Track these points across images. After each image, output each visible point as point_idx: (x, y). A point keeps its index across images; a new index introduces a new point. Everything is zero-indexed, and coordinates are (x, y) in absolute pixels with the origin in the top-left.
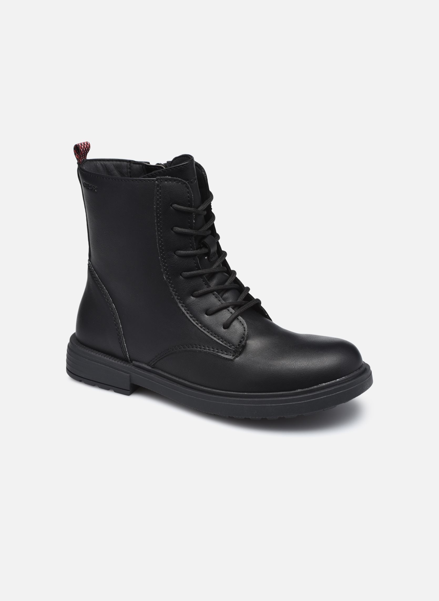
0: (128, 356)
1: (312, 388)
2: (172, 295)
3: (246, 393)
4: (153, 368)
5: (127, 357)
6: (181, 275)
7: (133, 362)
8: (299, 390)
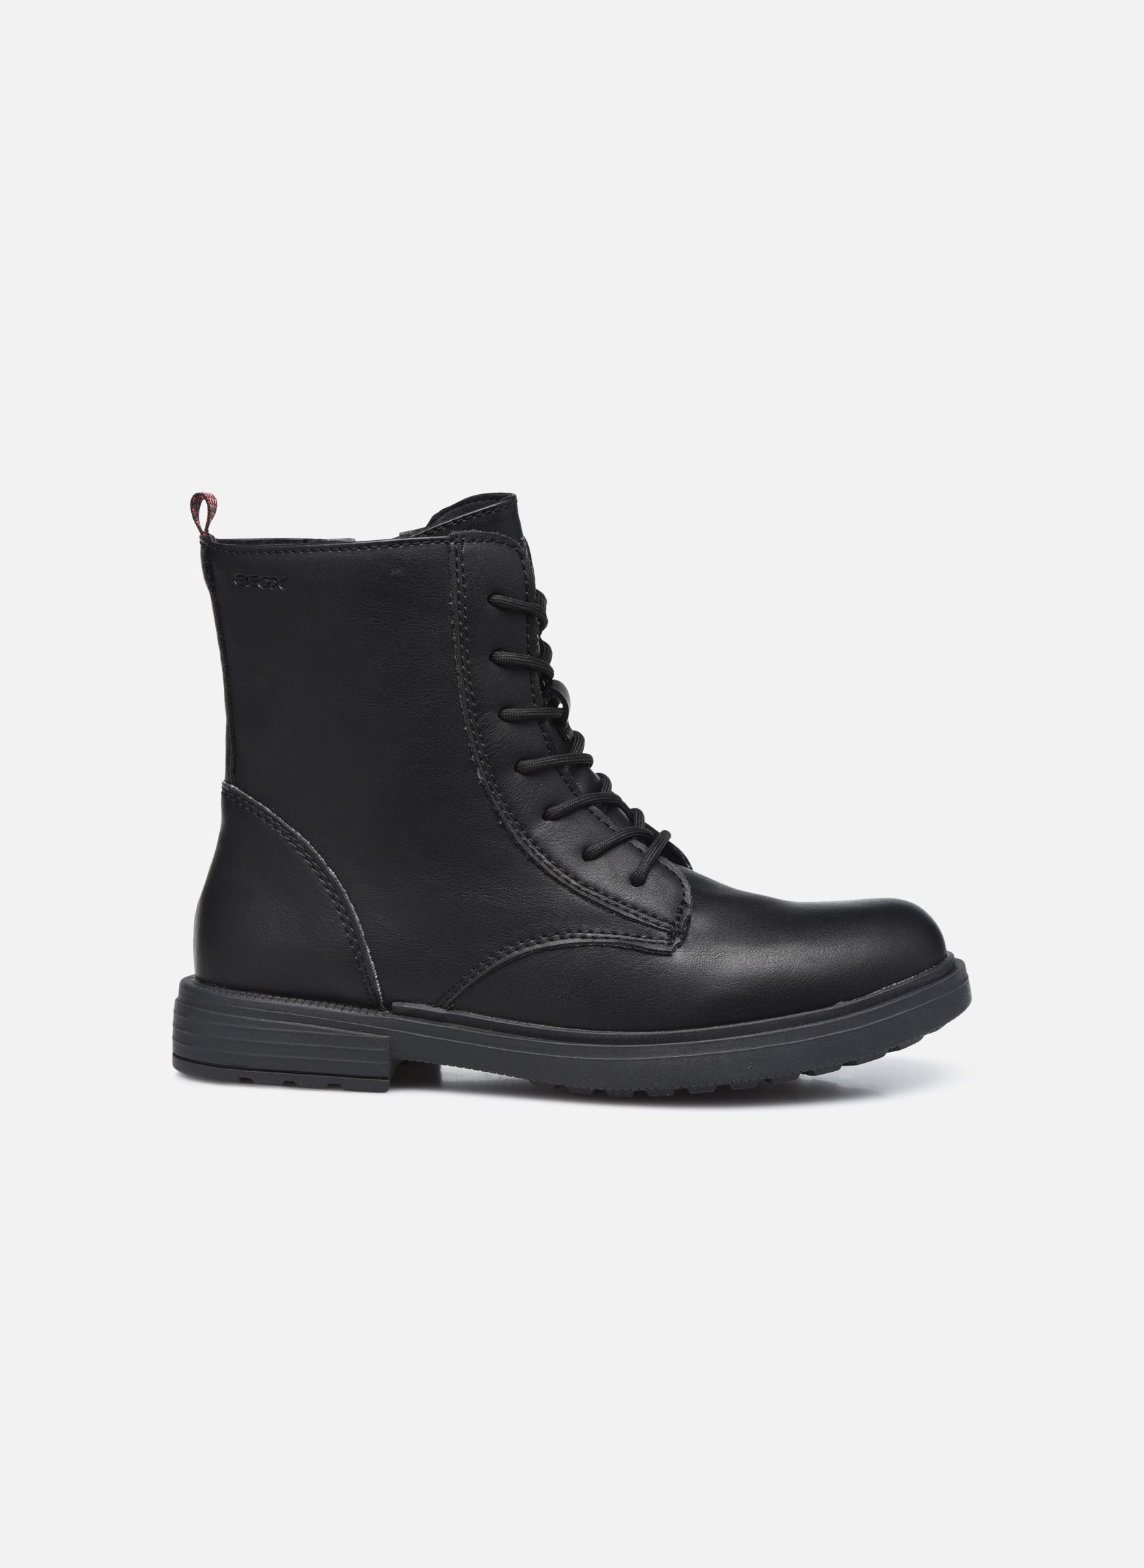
0: (379, 990)
1: (871, 995)
2: (500, 818)
3: (716, 1027)
4: (450, 1010)
5: (376, 994)
6: (516, 769)
7: (395, 1004)
8: (841, 1004)
